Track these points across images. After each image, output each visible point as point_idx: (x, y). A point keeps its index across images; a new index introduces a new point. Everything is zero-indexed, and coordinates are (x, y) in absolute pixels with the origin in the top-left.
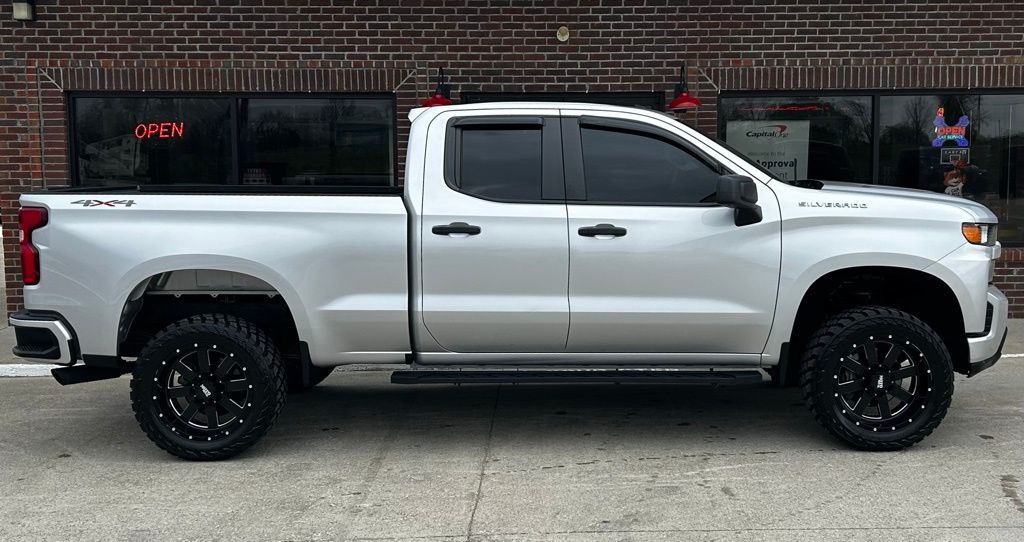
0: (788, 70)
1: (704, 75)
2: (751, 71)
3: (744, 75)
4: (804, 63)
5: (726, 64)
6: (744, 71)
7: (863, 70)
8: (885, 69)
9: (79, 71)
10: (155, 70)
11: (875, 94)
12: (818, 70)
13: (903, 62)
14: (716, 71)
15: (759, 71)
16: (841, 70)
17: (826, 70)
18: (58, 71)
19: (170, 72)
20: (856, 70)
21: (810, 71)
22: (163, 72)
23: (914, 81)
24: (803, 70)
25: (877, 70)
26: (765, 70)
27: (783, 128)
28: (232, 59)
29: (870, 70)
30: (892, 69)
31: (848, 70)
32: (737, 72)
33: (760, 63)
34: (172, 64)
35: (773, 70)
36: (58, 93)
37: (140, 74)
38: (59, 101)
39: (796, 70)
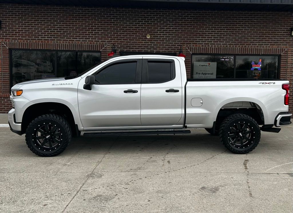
0: (210, 48)
1: (187, 49)
2: (200, 48)
4: (215, 46)
5: (193, 46)
6: (198, 48)
7: (231, 48)
8: (237, 48)
9: (13, 43)
10: (34, 43)
11: (235, 55)
12: (219, 48)
13: (242, 46)
14: (191, 48)
15: (202, 48)
16: (225, 48)
17: (221, 48)
18: (7, 43)
19: (38, 44)
20: (229, 49)
21: (217, 48)
22: (36, 44)
23: (245, 52)
24: (215, 48)
25: (235, 49)
26: (204, 48)
27: (209, 64)
28: (56, 41)
29: (233, 49)
30: (239, 49)
31: (227, 48)
32: (196, 48)
33: (203, 46)
34: (39, 42)
35: (206, 48)
36: (6, 49)
37: (30, 44)
38: (7, 51)
39: (213, 48)
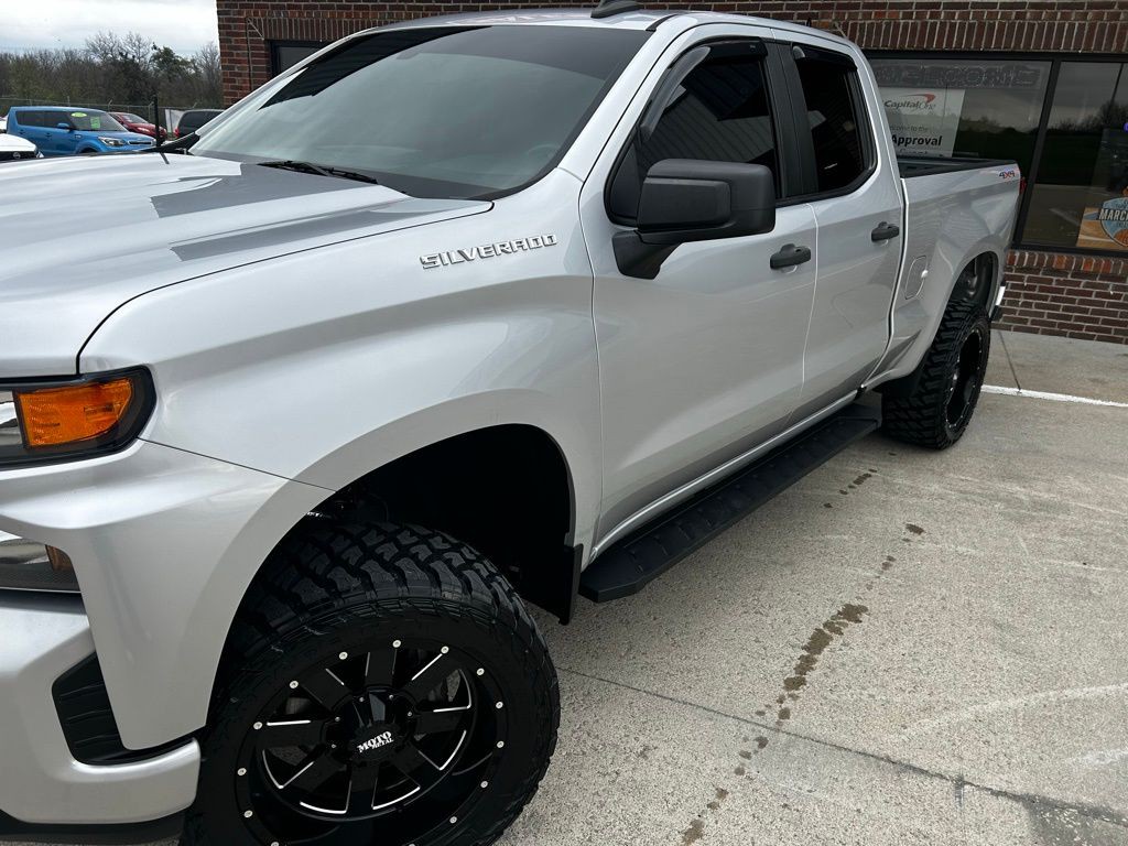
0: (943, 25)
1: (840, 30)
2: (897, 26)
3: (887, 30)
4: (964, 17)
5: (867, 16)
6: (888, 25)
7: (1042, 26)
8: (1072, 26)
9: (274, 21)
10: (328, 22)
11: (1057, 58)
12: (982, 26)
13: (1099, 17)
14: (854, 26)
15: (906, 26)
16: (1012, 26)
17: (992, 27)
18: (259, 20)
19: (340, 25)
20: (1032, 26)
21: (971, 26)
22: (334, 22)
23: (1110, 43)
24: (962, 26)
25: (1061, 27)
26: (914, 25)
27: (931, 98)
28: (388, 10)
29: (1051, 27)
30: (1082, 27)
31: (1021, 26)
32: (879, 26)
33: (908, 16)
34: (340, 15)
35: (924, 25)
36: (260, 42)
37: (318, 25)
38: (261, 49)
39: (953, 26)
